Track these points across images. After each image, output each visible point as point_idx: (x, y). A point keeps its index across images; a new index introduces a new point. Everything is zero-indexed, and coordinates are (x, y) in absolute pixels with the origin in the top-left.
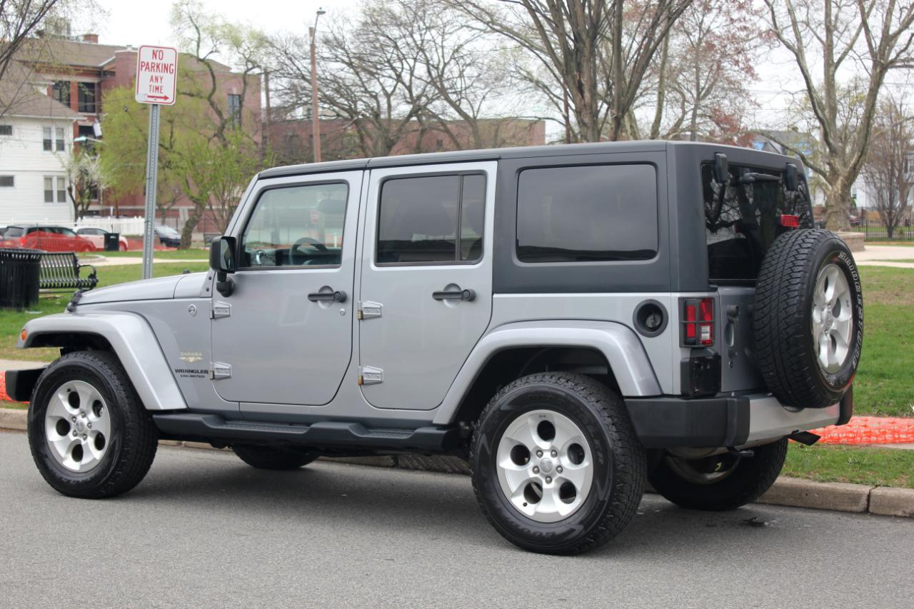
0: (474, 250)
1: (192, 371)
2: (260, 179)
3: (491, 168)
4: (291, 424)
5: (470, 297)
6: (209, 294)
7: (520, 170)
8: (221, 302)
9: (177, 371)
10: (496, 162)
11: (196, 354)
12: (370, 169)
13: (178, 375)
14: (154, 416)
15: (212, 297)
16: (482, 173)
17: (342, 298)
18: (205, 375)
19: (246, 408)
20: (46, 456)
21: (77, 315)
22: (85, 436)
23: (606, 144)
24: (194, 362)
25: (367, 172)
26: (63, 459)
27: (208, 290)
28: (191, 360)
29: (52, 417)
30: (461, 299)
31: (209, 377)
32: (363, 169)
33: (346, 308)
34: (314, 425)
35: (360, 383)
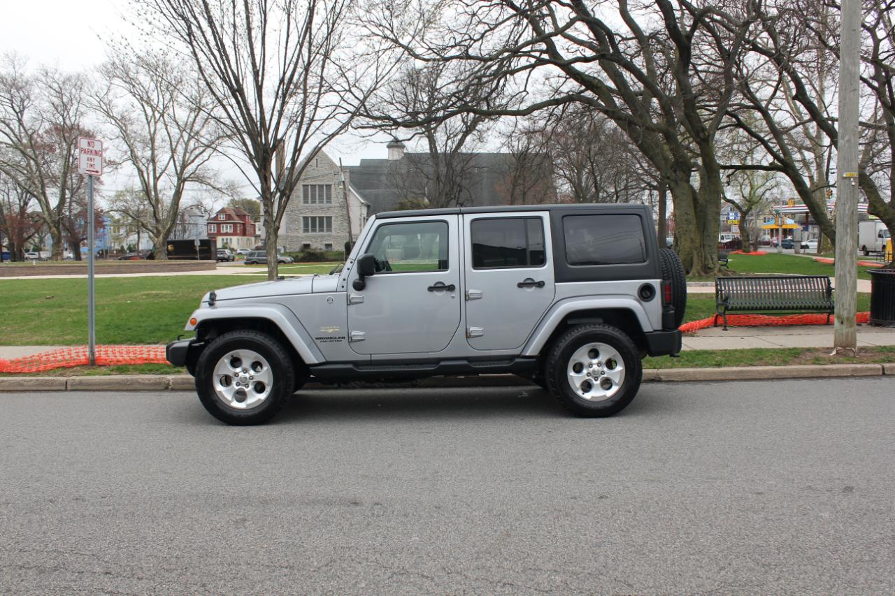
0: (537, 259)
1: (331, 338)
2: (377, 218)
3: (546, 216)
5: (540, 285)
6: (345, 289)
7: (564, 217)
8: (354, 294)
9: (317, 339)
10: (548, 212)
11: (334, 327)
12: (463, 214)
13: (316, 341)
14: (311, 368)
15: (347, 291)
16: (540, 218)
17: (451, 288)
18: (343, 340)
19: (375, 357)
20: (216, 401)
21: (216, 308)
22: (247, 386)
23: (614, 204)
24: (332, 333)
25: (460, 216)
26: (230, 402)
27: (343, 287)
28: (330, 331)
29: (218, 375)
30: (536, 286)
31: (345, 342)
32: (458, 214)
33: (455, 294)
34: (442, 363)
35: (467, 337)
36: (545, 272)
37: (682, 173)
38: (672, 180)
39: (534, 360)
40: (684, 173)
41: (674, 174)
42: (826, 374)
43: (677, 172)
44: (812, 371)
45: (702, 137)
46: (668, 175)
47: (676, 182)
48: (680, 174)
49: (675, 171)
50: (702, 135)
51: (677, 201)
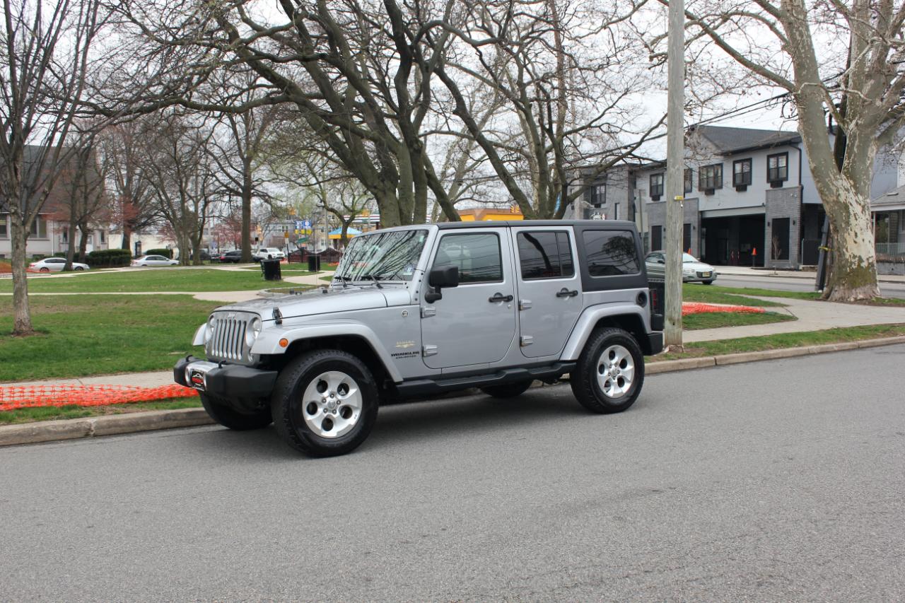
0: (568, 270)
1: (406, 354)
2: (440, 229)
3: (570, 229)
4: (480, 375)
5: (574, 294)
6: (418, 302)
7: (583, 231)
8: (427, 308)
9: (392, 355)
10: (572, 227)
11: (410, 342)
12: (510, 227)
13: (394, 358)
15: (420, 304)
16: (567, 232)
17: (509, 299)
18: (417, 355)
19: (445, 371)
24: (408, 347)
25: (508, 229)
27: (416, 300)
28: (405, 346)
29: (306, 403)
30: (571, 296)
31: (419, 356)
32: (506, 227)
33: (510, 304)
34: (508, 372)
35: (521, 345)
36: (574, 282)
37: (390, 183)
38: (380, 190)
39: (575, 364)
40: (392, 183)
41: (381, 184)
42: (682, 367)
43: (385, 182)
44: (673, 366)
45: (416, 148)
46: (375, 184)
47: (384, 192)
48: (388, 184)
49: (383, 181)
50: (415, 146)
51: (385, 211)
